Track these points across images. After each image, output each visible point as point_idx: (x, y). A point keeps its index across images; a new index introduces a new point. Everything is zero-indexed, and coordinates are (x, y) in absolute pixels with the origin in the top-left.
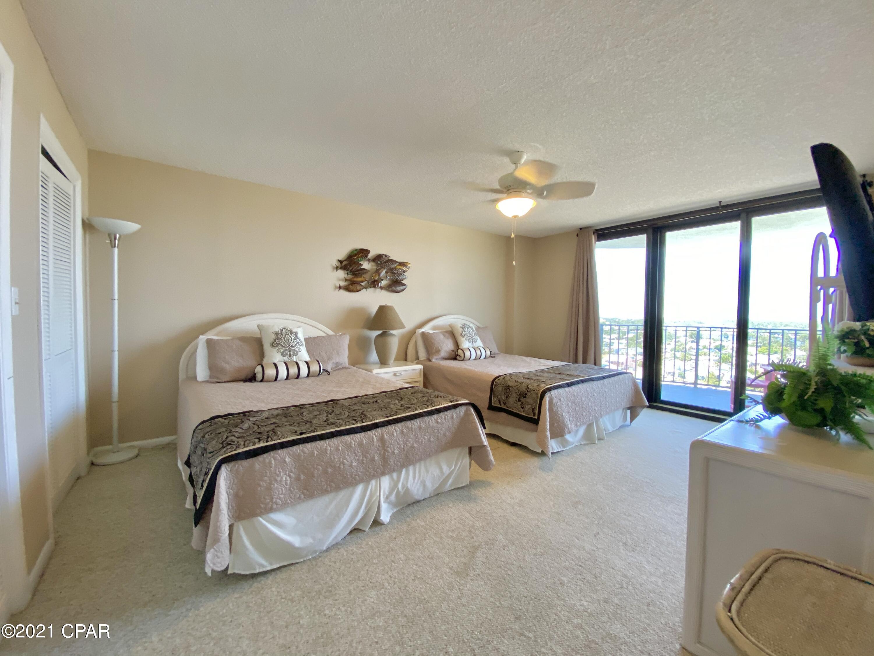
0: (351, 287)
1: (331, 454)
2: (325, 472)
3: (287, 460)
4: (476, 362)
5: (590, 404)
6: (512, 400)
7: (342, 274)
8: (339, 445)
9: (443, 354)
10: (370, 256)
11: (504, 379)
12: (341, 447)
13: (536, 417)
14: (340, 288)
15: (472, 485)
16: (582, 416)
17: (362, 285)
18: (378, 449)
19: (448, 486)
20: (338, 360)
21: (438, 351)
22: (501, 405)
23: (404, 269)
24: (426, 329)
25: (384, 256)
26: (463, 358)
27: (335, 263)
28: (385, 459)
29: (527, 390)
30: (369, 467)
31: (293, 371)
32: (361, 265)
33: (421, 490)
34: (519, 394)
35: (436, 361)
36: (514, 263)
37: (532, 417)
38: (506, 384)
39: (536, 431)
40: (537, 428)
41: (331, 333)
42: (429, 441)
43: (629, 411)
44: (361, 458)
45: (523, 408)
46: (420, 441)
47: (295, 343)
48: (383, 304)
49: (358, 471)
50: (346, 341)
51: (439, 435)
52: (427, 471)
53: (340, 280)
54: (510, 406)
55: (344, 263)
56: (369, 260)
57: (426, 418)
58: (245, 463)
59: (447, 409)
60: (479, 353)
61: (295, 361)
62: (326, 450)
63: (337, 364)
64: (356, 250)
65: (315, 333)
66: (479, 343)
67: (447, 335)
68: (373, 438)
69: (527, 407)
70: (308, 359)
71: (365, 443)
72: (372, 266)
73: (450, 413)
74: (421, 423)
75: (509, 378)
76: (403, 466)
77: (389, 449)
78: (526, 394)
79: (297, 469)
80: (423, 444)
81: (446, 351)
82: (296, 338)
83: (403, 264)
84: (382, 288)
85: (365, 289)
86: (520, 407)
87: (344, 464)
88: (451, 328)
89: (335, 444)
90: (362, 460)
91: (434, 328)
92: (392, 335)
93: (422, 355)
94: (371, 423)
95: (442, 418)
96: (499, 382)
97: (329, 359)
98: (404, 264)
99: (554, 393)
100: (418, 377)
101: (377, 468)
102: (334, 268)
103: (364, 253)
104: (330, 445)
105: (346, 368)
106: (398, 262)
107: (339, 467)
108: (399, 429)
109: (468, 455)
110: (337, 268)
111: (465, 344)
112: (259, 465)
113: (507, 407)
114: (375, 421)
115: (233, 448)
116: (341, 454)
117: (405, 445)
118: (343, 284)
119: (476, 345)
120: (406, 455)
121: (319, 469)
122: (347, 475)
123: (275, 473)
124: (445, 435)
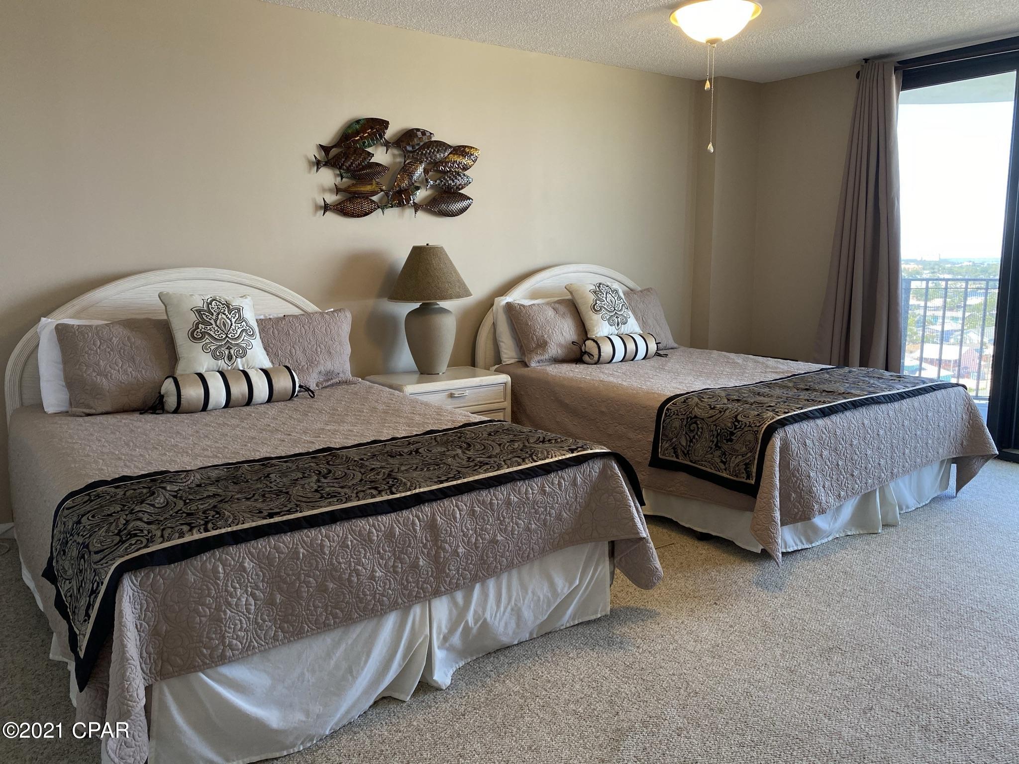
0: (350, 206)
1: (332, 554)
2: (322, 589)
3: (248, 564)
4: (626, 366)
5: (869, 452)
6: (701, 447)
7: (328, 177)
8: (346, 538)
9: (554, 350)
10: (389, 133)
11: (685, 402)
12: (352, 541)
13: (753, 482)
14: (326, 208)
15: (615, 616)
16: (850, 478)
17: (373, 201)
18: (425, 546)
19: (567, 619)
20: (329, 366)
21: (543, 345)
22: (677, 457)
23: (465, 161)
24: (517, 296)
25: (419, 134)
26: (596, 357)
27: (313, 153)
28: (439, 565)
29: (736, 426)
30: (407, 580)
31: (239, 389)
32: (371, 155)
33: (513, 624)
34: (718, 435)
35: (538, 364)
36: (711, 148)
37: (744, 480)
38: (691, 413)
39: (752, 509)
40: (755, 503)
41: (311, 307)
42: (528, 529)
43: (954, 467)
44: (391, 564)
45: (724, 463)
46: (510, 529)
47: (239, 331)
48: (422, 243)
49: (387, 587)
50: (344, 325)
51: (548, 518)
52: (524, 587)
53: (324, 190)
54: (697, 459)
55: (334, 152)
56: (387, 144)
57: (519, 484)
58: (169, 571)
59: (562, 465)
60: (631, 346)
61: (242, 369)
62: (322, 546)
63: (329, 375)
64: (358, 121)
65: (277, 308)
66: (632, 326)
67: (562, 309)
68: (413, 523)
69: (735, 461)
70: (267, 364)
71: (397, 533)
72: (394, 156)
73: (568, 474)
74: (510, 495)
75: (696, 399)
76: (475, 579)
77: (447, 546)
78: (732, 434)
79: (267, 583)
80: (515, 536)
81: (560, 345)
82: (241, 319)
83: (462, 150)
84: (417, 207)
85: (380, 210)
86: (718, 460)
87: (358, 575)
88: (571, 293)
89: (338, 536)
90: (394, 567)
91: (534, 295)
92: (443, 311)
93: (509, 354)
94: (409, 493)
95: (553, 484)
96: (674, 409)
97: (311, 363)
98: (464, 151)
99: (791, 430)
100: (503, 400)
101: (424, 582)
102: (311, 164)
103: (376, 126)
104: (330, 537)
105: (347, 382)
106: (450, 147)
107: (349, 580)
108: (466, 506)
109: (607, 559)
110: (318, 164)
111: (602, 328)
112: (193, 574)
113: (691, 461)
114: (417, 491)
115: (142, 542)
116: (351, 555)
117: (479, 538)
118: (331, 198)
119: (624, 329)
120: (482, 556)
121: (309, 582)
122: (365, 595)
123: (226, 591)
124: (559, 517)
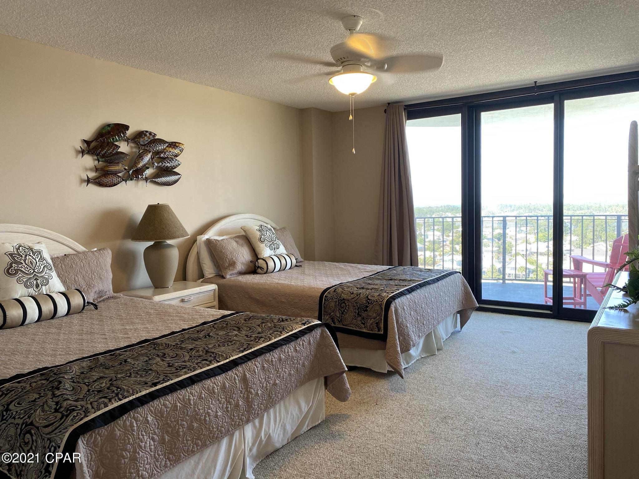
0: (105, 180)
1: (195, 404)
2: (191, 428)
3: (150, 418)
4: (283, 274)
5: (429, 311)
6: (349, 316)
7: (89, 161)
8: (202, 393)
9: (240, 267)
10: (129, 133)
11: (335, 291)
12: (204, 395)
13: (382, 333)
14: (88, 181)
15: (329, 421)
16: (423, 325)
17: (119, 176)
18: (241, 392)
19: (305, 428)
20: (101, 288)
21: (233, 264)
22: (334, 323)
23: (177, 151)
24: (211, 234)
25: (148, 134)
26: (265, 269)
27: (79, 145)
28: (249, 403)
29: (368, 302)
30: (233, 415)
31: (48, 307)
32: (118, 147)
33: (281, 435)
34: (358, 308)
35: (230, 276)
36: (354, 150)
37: (376, 332)
38: (340, 297)
39: (384, 348)
40: (386, 344)
41: (81, 248)
42: (290, 374)
43: (458, 315)
44: (225, 406)
45: (364, 324)
46: (282, 375)
47: (42, 267)
48: (155, 203)
49: (224, 421)
50: (108, 257)
51: (299, 366)
52: (287, 411)
53: (86, 169)
54: (347, 323)
55: (93, 145)
56: (127, 140)
57: (284, 347)
58: (104, 431)
59: (303, 333)
60: (283, 262)
61: (45, 293)
62: (189, 400)
63: (100, 294)
64: (109, 125)
65: (62, 251)
66: (282, 250)
67: (241, 241)
68: (235, 379)
69: (370, 322)
70: (63, 289)
71: (227, 386)
72: (131, 147)
73: (306, 338)
74: (280, 354)
75: (341, 290)
76: (267, 409)
77: (252, 390)
78: (367, 307)
79: (160, 429)
80: (284, 379)
81: (242, 263)
82: (42, 259)
83: (173, 145)
85: (124, 182)
86: (360, 323)
87: (209, 416)
88: (245, 231)
89: (197, 392)
90: (227, 408)
91: (221, 234)
92: (170, 246)
93: (209, 270)
94: (228, 360)
95: (300, 345)
96: (329, 296)
97: (89, 286)
98: (175, 145)
99: (398, 301)
100: (213, 301)
101: (242, 415)
102: (78, 152)
103: (121, 128)
104: (193, 393)
105: (112, 297)
106: (168, 143)
107: (205, 420)
108: (260, 364)
109: (324, 387)
110: (83, 152)
111: (266, 252)
112: (119, 430)
113: (343, 325)
114: (232, 358)
115: (81, 414)
116: (205, 403)
117: (268, 383)
118: (92, 175)
119: (278, 252)
120: (269, 395)
121: (184, 425)
122: (213, 428)
123: (139, 438)
124: (303, 365)
